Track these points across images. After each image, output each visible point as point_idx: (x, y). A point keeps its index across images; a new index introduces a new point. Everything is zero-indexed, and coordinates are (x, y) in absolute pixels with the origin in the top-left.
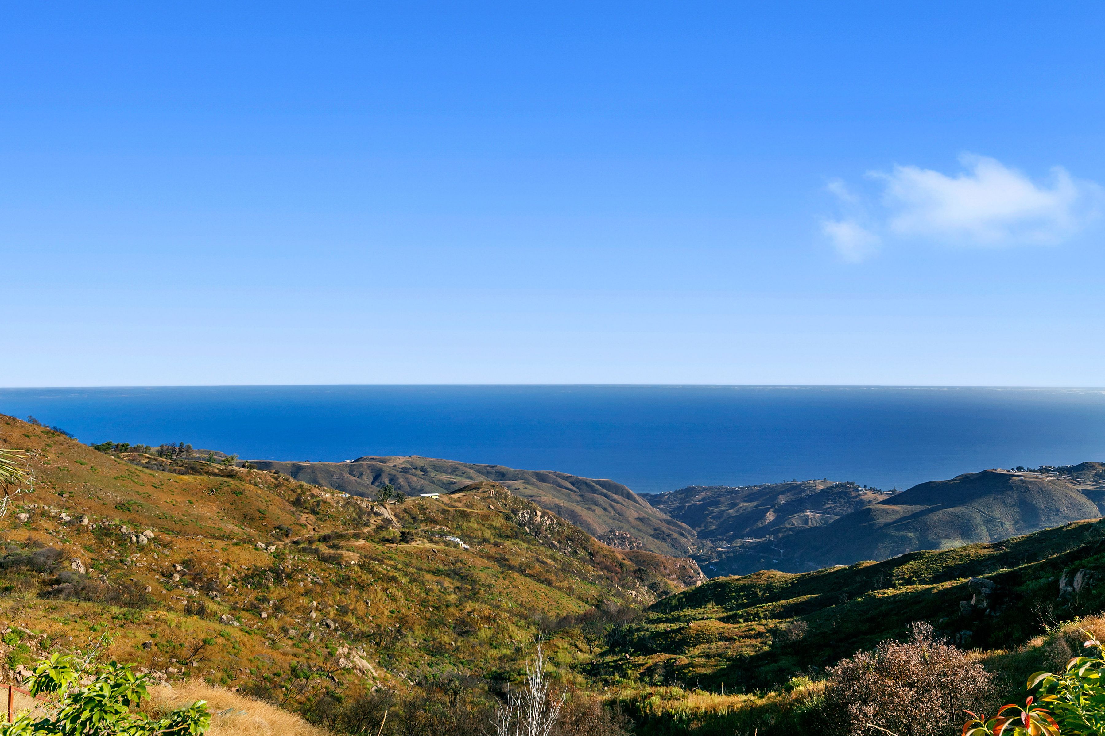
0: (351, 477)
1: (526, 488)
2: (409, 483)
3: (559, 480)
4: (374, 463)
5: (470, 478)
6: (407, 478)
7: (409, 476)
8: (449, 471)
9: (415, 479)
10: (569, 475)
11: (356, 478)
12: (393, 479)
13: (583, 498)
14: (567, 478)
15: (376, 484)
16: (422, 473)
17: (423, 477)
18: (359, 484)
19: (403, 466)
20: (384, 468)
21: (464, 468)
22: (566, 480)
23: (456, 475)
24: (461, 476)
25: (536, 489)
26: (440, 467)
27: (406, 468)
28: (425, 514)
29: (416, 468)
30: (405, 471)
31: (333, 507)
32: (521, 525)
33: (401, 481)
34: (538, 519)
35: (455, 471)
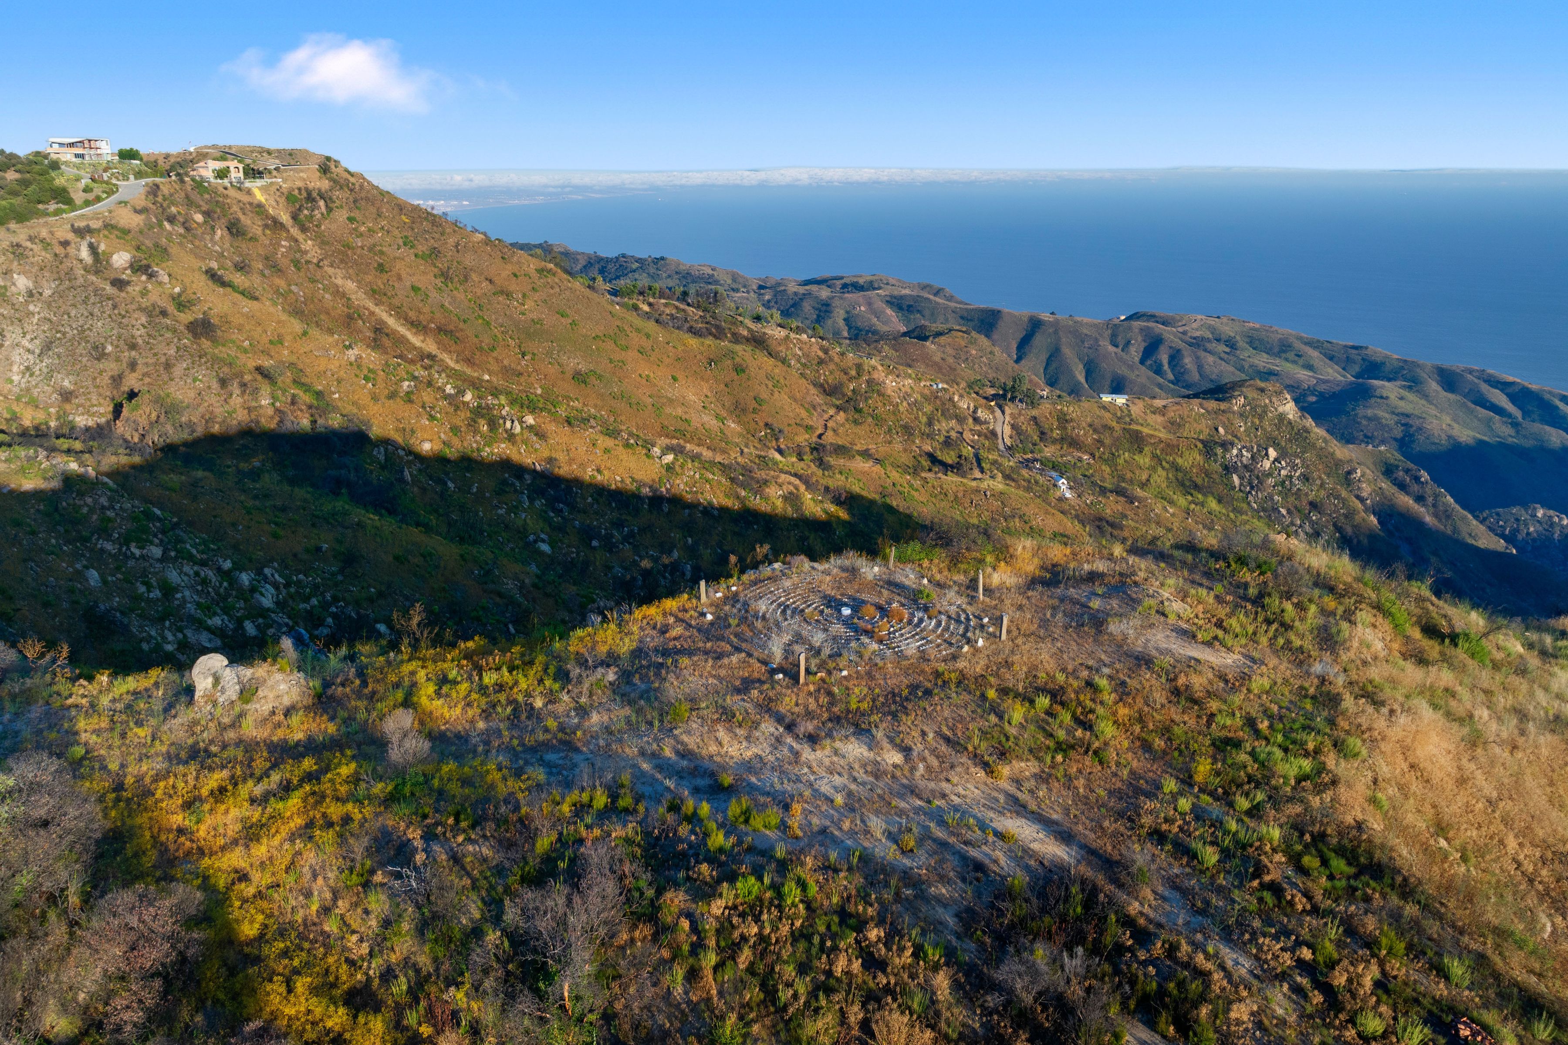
0: (1111, 348)
1: (1402, 398)
2: (1200, 367)
3: (1484, 388)
4: (1151, 324)
5: (1309, 367)
6: (1198, 358)
7: (1202, 354)
8: (1276, 350)
9: (1210, 359)
10: (1511, 379)
11: (1119, 350)
12: (1175, 357)
13: (1517, 432)
14: (1503, 386)
15: (1149, 362)
16: (1227, 350)
17: (1225, 356)
18: (1120, 359)
19: (1198, 334)
20: (1166, 335)
21: (1303, 347)
22: (1502, 390)
23: (1287, 360)
24: (1294, 362)
25: (1423, 402)
26: (1261, 341)
27: (1203, 339)
28: (1066, 428)
29: (1218, 340)
30: (1197, 343)
31: (891, 403)
32: (1228, 469)
33: (1188, 361)
34: (1267, 464)
35: (1285, 352)
